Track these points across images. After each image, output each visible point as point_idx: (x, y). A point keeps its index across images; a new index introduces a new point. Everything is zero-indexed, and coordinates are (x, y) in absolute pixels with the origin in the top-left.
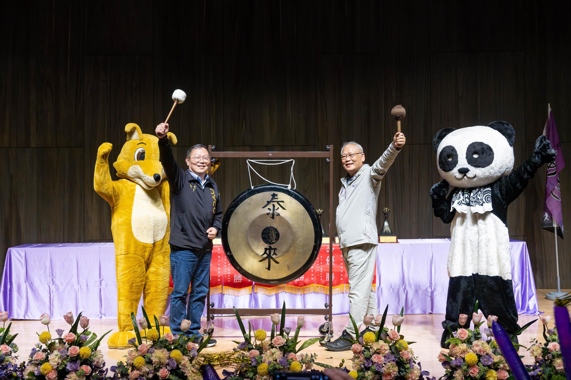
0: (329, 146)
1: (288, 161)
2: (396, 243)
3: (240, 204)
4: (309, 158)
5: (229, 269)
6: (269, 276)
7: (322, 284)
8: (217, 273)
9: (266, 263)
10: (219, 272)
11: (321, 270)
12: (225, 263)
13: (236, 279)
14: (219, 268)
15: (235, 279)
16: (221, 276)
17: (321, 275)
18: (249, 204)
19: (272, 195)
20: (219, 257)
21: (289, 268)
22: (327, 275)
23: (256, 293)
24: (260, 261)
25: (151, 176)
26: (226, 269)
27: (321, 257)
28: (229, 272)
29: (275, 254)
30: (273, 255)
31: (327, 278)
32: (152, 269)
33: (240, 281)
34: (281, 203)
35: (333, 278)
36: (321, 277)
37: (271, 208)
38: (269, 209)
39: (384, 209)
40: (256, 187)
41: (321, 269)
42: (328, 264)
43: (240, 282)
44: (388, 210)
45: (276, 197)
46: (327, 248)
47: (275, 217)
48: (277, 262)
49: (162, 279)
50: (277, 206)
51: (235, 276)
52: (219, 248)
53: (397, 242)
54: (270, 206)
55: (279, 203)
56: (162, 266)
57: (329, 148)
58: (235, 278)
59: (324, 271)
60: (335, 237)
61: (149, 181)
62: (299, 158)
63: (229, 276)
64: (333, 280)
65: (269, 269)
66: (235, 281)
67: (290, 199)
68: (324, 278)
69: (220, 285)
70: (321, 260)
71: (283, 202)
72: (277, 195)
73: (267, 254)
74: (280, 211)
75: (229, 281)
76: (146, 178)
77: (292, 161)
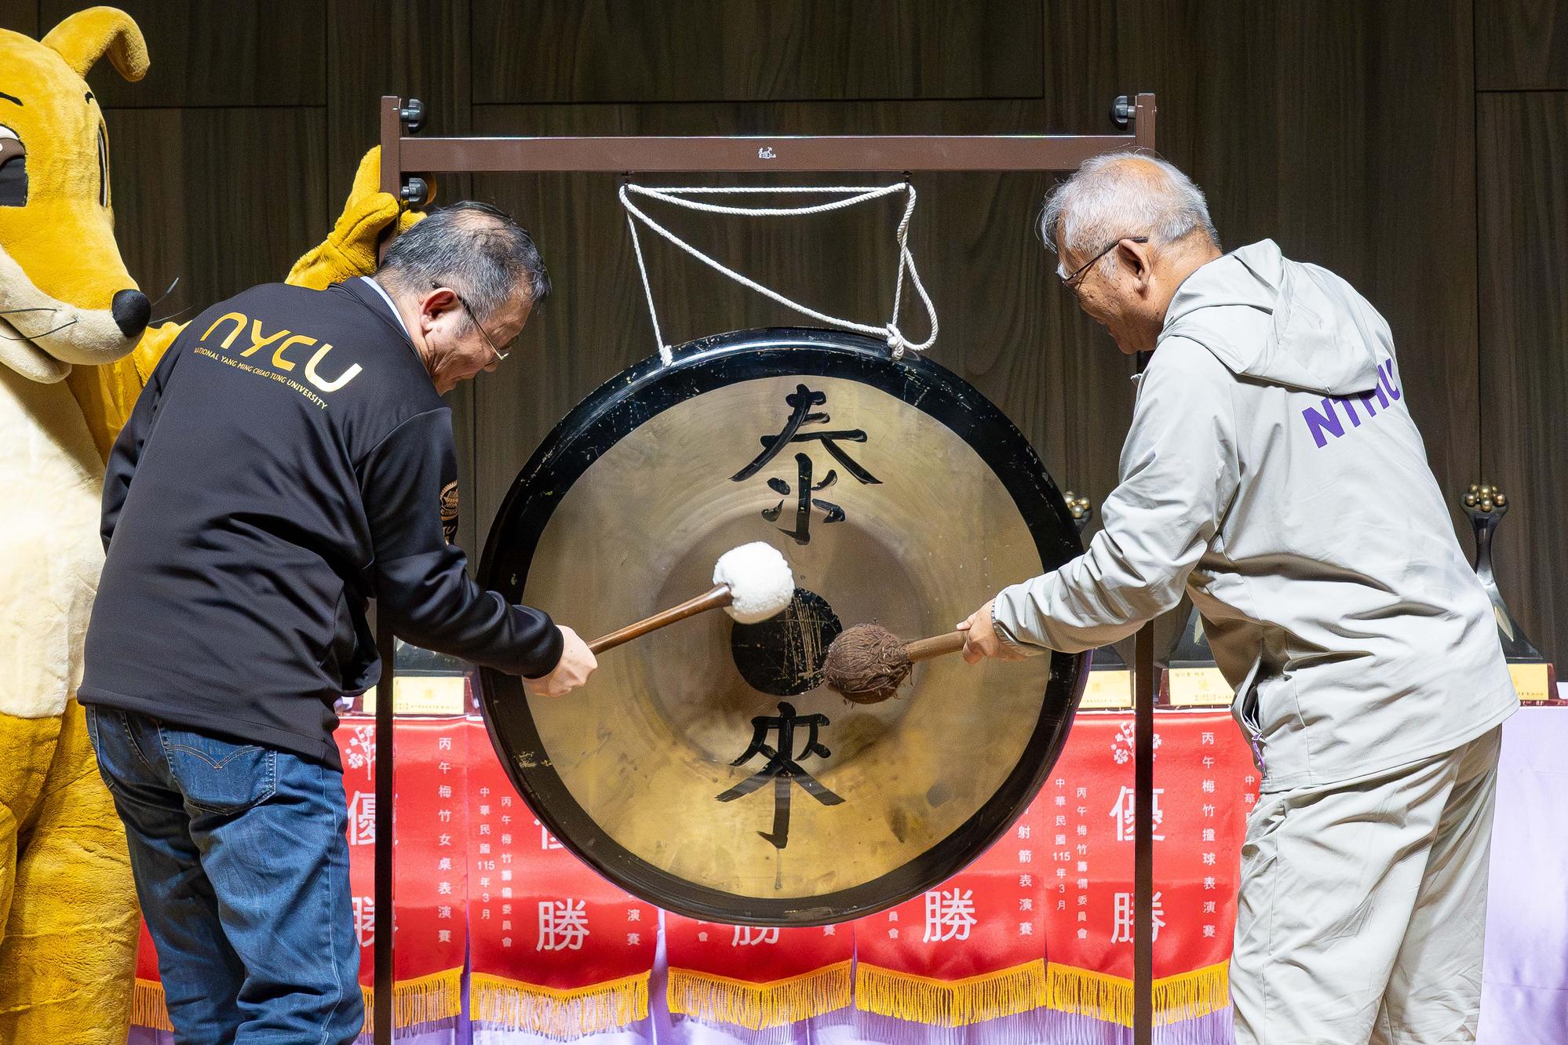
0: (1131, 102)
1: (879, 192)
2: (1546, 703)
3: (594, 458)
4: (1004, 174)
5: (506, 866)
6: (778, 880)
7: (1086, 964)
8: (432, 890)
9: (760, 806)
10: (445, 888)
11: (1083, 875)
12: (485, 829)
13: (551, 930)
14: (445, 864)
15: (543, 930)
16: (453, 911)
17: (1083, 908)
18: (650, 461)
19: (790, 399)
20: (445, 791)
21: (898, 825)
22: (1118, 908)
23: (677, 1019)
24: (727, 796)
25: (96, 306)
26: (491, 865)
27: (1082, 791)
28: (507, 884)
29: (813, 747)
30: (801, 757)
31: (1117, 921)
32: (42, 866)
33: (574, 940)
34: (847, 446)
35: (1157, 924)
36: (1082, 916)
37: (790, 473)
38: (777, 485)
39: (1470, 492)
40: (691, 350)
41: (1082, 866)
42: (1126, 834)
43: (578, 947)
44: (1494, 502)
45: (814, 409)
46: (1119, 738)
47: (816, 528)
48: (829, 799)
49: (100, 926)
50: (823, 462)
51: (546, 910)
52: (445, 734)
53: (1553, 699)
54: (784, 467)
55: (837, 442)
56: (100, 849)
57: (1131, 110)
58: (547, 924)
59: (1095, 880)
60: (1168, 666)
61: (80, 334)
62: (940, 173)
63: (507, 909)
64: (1155, 937)
65: (779, 836)
66: (547, 942)
67: (901, 414)
68: (1102, 921)
69: (449, 965)
70: (1081, 810)
71: (858, 435)
72: (820, 398)
73: (765, 750)
74: (844, 491)
75: (507, 942)
76: (61, 318)
77: (903, 196)
